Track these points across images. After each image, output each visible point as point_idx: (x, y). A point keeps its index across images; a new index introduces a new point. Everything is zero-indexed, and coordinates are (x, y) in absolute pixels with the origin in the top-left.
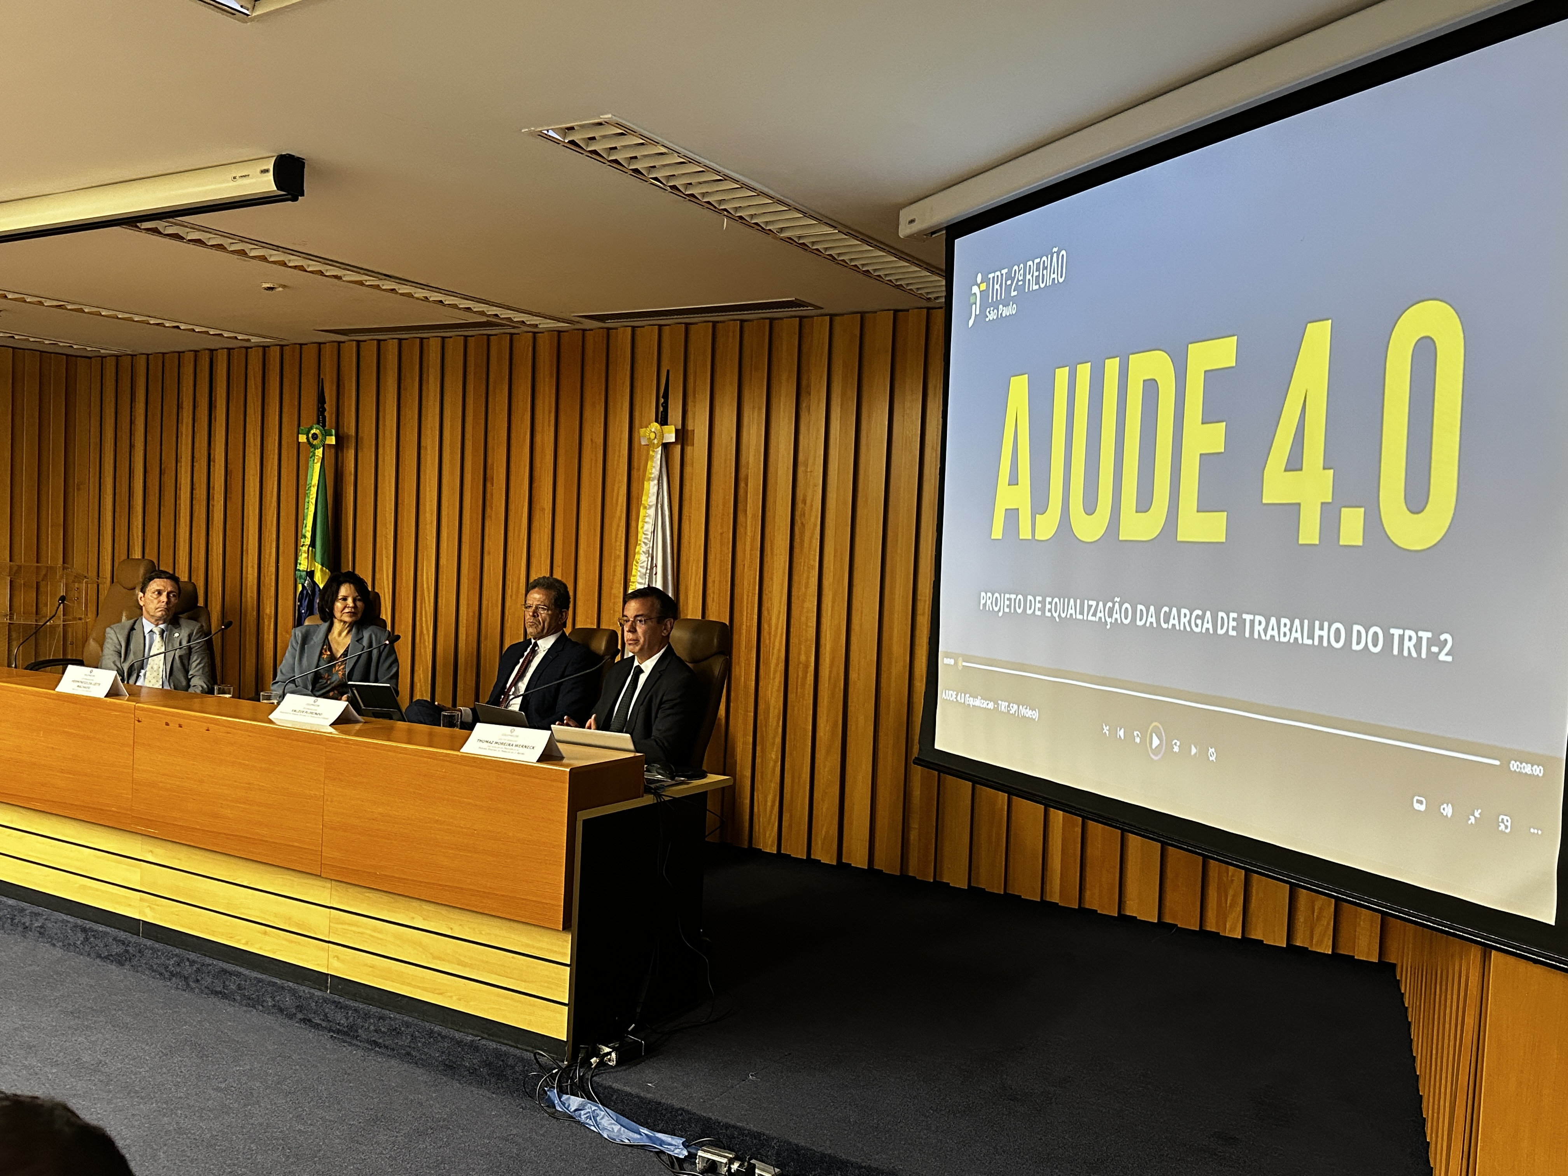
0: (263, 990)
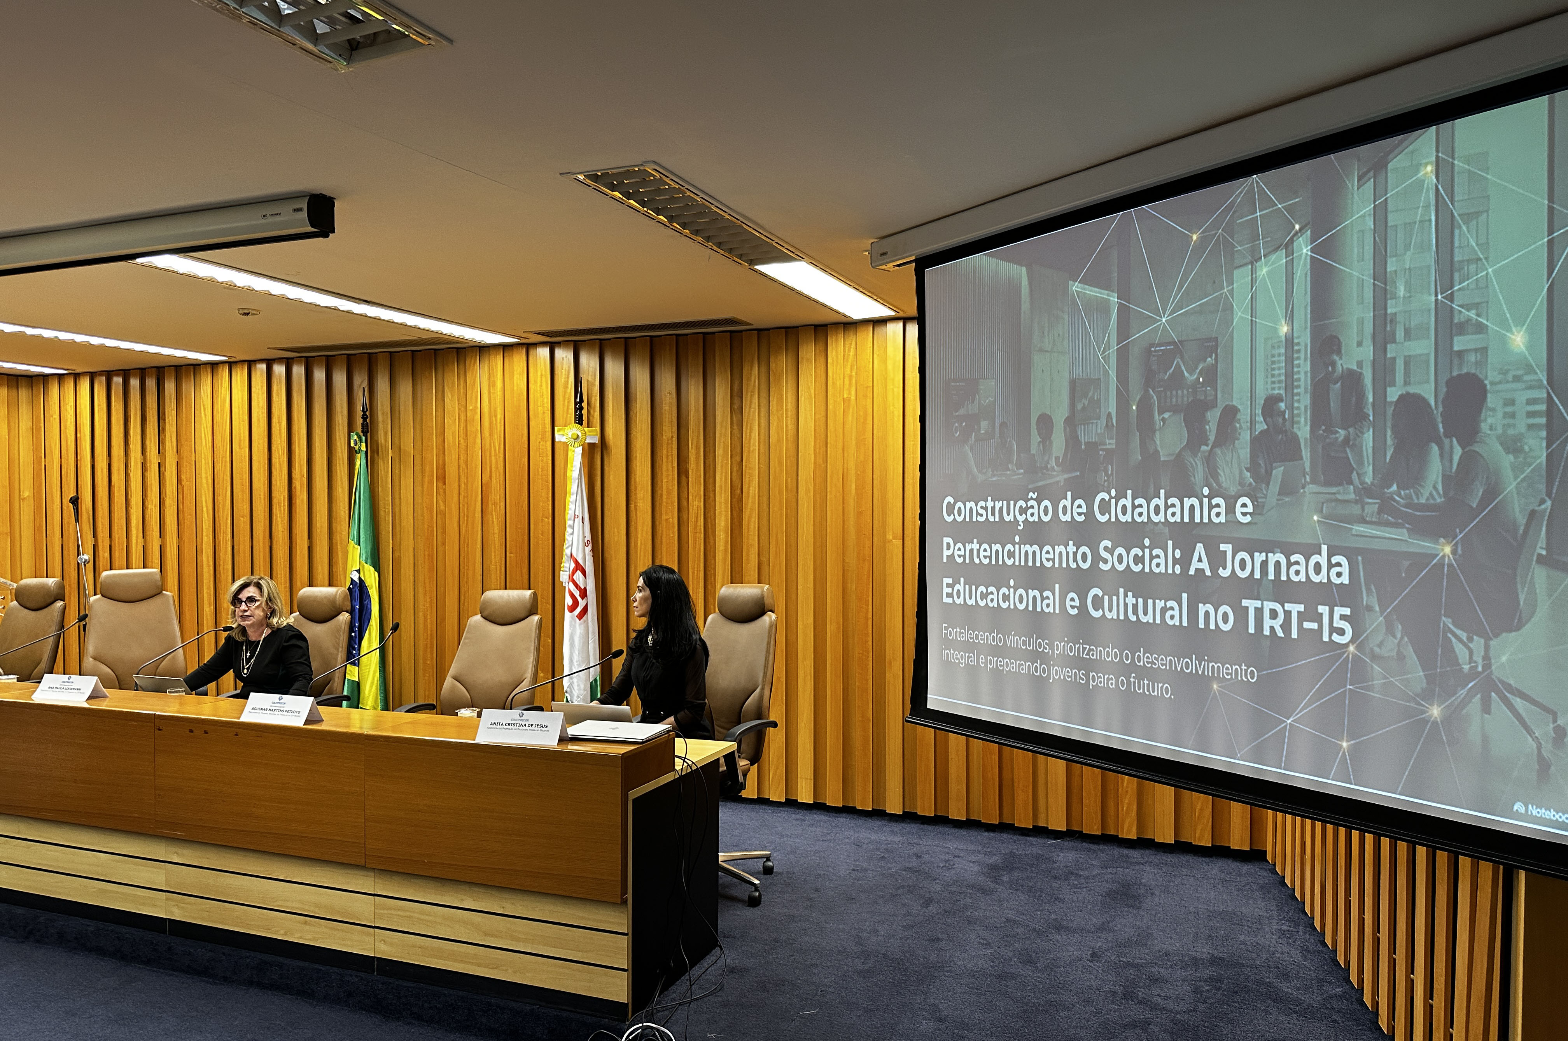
0: (308, 977)
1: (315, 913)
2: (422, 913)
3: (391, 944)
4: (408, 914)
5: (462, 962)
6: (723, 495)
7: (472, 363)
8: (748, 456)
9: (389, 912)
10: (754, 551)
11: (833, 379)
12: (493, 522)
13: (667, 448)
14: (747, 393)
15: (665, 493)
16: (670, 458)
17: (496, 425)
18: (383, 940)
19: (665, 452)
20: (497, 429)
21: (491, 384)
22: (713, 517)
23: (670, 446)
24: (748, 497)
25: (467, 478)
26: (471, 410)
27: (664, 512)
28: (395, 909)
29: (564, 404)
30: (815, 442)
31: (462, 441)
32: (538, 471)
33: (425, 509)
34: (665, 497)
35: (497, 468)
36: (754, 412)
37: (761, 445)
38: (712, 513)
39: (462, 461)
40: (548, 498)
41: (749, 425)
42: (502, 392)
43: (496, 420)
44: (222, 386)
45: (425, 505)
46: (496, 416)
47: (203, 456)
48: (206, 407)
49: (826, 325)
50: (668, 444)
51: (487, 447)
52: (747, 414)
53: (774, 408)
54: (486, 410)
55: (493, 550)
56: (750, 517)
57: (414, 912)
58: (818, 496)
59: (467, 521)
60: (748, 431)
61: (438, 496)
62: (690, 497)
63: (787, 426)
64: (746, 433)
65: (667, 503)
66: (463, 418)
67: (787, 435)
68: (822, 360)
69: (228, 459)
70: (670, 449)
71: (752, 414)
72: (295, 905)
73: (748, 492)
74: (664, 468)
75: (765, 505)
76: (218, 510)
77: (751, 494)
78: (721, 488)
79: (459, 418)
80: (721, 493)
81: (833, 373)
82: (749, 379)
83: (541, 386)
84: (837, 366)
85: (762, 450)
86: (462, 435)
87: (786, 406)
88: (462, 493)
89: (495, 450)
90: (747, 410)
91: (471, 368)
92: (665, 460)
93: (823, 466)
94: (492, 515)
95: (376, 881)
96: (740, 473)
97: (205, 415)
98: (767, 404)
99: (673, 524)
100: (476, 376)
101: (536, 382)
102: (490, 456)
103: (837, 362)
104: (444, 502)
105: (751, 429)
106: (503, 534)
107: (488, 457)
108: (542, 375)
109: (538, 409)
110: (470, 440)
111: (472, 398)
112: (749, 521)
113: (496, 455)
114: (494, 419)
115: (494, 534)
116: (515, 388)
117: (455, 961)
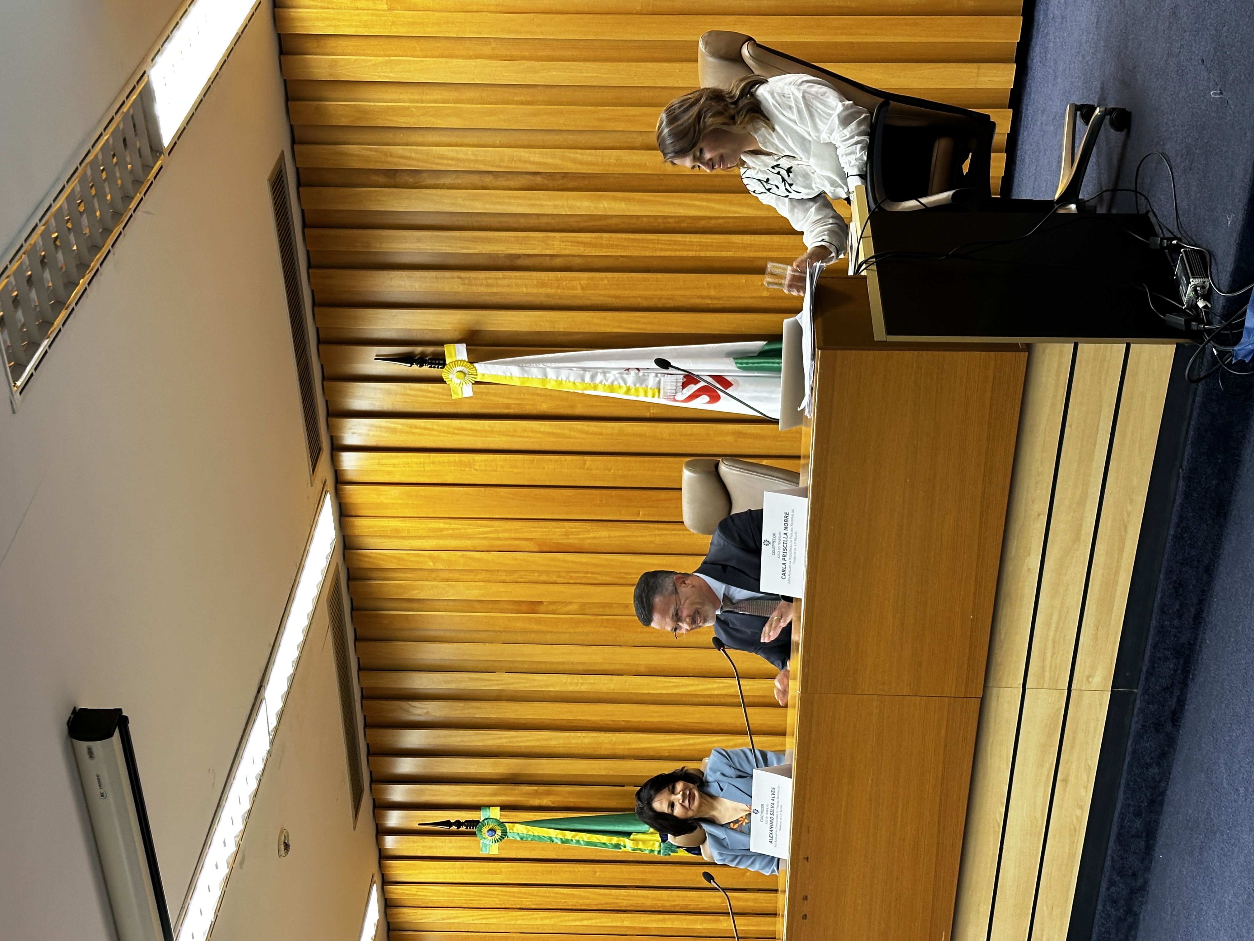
0: (1138, 780)
1: (1050, 768)
2: (1048, 625)
3: (1094, 667)
4: (1050, 644)
5: (1117, 573)
6: (544, 203)
7: (367, 559)
8: (484, 162)
9: (1047, 669)
10: (628, 157)
11: (359, 27)
12: (594, 538)
13: (476, 285)
14: (387, 162)
15: (542, 290)
16: (490, 281)
17: (453, 529)
18: (1088, 678)
19: (483, 289)
20: (459, 529)
21: (396, 534)
22: (578, 219)
23: (473, 282)
24: (545, 164)
25: (533, 571)
26: (434, 563)
27: (573, 292)
28: (1044, 660)
29: (420, 434)
30: (457, 57)
31: (479, 577)
32: (516, 473)
33: (577, 630)
34: (549, 291)
35: (516, 531)
36: (416, 152)
37: (466, 141)
38: (571, 220)
39: (508, 578)
40: (556, 461)
41: (437, 160)
42: (407, 520)
43: (447, 529)
44: (415, 895)
45: (572, 630)
46: (441, 530)
47: (513, 922)
48: (444, 916)
49: (279, 36)
50: (470, 285)
51: (486, 543)
52: (420, 164)
53: (410, 122)
54: (432, 543)
55: (634, 539)
56: (575, 161)
57: (1047, 636)
58: (540, 53)
59: (592, 573)
60: (445, 162)
61: (560, 611)
62: (548, 252)
63: (435, 101)
64: (448, 165)
65: (558, 287)
66: (446, 575)
67: (448, 102)
68: (332, 43)
69: (516, 889)
70: (478, 282)
71: (418, 156)
72: (1040, 794)
73: (539, 163)
74: (506, 290)
75: (557, 137)
76: (587, 905)
77: (542, 160)
78: (534, 205)
79: (448, 580)
80: (542, 206)
81: (350, 26)
82: (368, 159)
83: (394, 465)
84: (339, 20)
85: (475, 140)
86: (472, 576)
87: (404, 102)
88: (554, 578)
89: (491, 532)
90: (414, 163)
91: (375, 561)
92: (494, 290)
93: (493, 44)
94: (583, 539)
95: (1004, 684)
96: (510, 176)
97: (456, 918)
98: (404, 132)
99: (589, 279)
100: (386, 555)
101: (389, 473)
102: (499, 539)
103: (334, 19)
104: (567, 604)
105: (443, 157)
106: (610, 524)
107: (500, 542)
108: (379, 464)
109: (428, 471)
110: (476, 566)
111: (418, 562)
112: (581, 163)
113: (497, 532)
114: (445, 532)
115: (609, 537)
116: (400, 501)
117: (1116, 582)
